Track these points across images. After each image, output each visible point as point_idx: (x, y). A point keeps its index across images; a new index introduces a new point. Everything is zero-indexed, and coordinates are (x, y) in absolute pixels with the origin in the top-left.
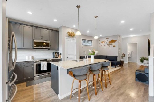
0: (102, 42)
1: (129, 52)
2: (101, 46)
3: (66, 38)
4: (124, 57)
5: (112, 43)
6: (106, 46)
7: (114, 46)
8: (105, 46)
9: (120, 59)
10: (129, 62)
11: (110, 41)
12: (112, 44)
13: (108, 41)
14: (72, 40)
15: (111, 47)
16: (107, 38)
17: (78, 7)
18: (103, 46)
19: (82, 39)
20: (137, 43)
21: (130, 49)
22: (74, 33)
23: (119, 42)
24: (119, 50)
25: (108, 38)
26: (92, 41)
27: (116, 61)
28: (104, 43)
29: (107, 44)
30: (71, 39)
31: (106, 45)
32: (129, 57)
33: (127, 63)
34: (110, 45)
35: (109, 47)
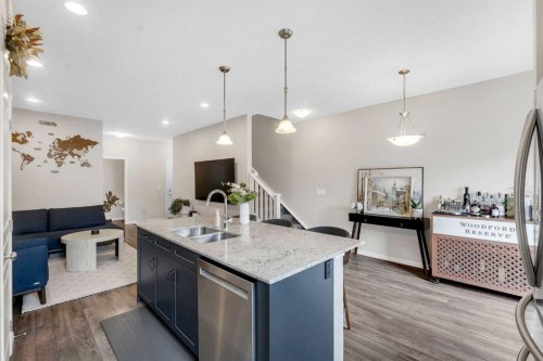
5: (75, 151)
6: (37, 162)
7: (86, 164)
8: (28, 158)
11: (64, 139)
12: (73, 155)
13: (53, 139)
15: (67, 165)
16: (48, 124)
20: (123, 161)
25: (54, 124)
28: (25, 141)
34: (61, 156)
35: (60, 165)
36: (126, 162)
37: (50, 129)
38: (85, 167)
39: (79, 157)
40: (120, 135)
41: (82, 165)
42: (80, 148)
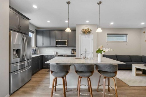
3: (80, 35)
14: (87, 37)
17: (69, 3)
19: (107, 34)
22: (90, 29)
30: (87, 35)
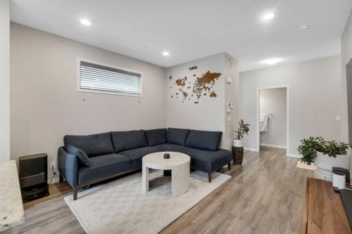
0: (179, 82)
1: (262, 116)
2: (175, 96)
4: (245, 134)
5: (207, 85)
6: (189, 96)
7: (213, 95)
8: (185, 95)
9: (233, 142)
10: (263, 145)
11: (200, 77)
12: (205, 88)
13: (195, 78)
15: (203, 97)
16: (193, 68)
18: (181, 95)
20: (285, 88)
21: (265, 106)
23: (229, 80)
24: (229, 110)
25: (196, 68)
26: (139, 76)
27: (218, 149)
28: (184, 84)
29: (192, 86)
31: (189, 92)
32: (262, 131)
33: (257, 150)
34: (200, 90)
35: (199, 98)
36: (288, 89)
37: (194, 72)
38: (213, 97)
39: (209, 89)
40: (271, 61)
41: (211, 96)
42: (209, 82)
